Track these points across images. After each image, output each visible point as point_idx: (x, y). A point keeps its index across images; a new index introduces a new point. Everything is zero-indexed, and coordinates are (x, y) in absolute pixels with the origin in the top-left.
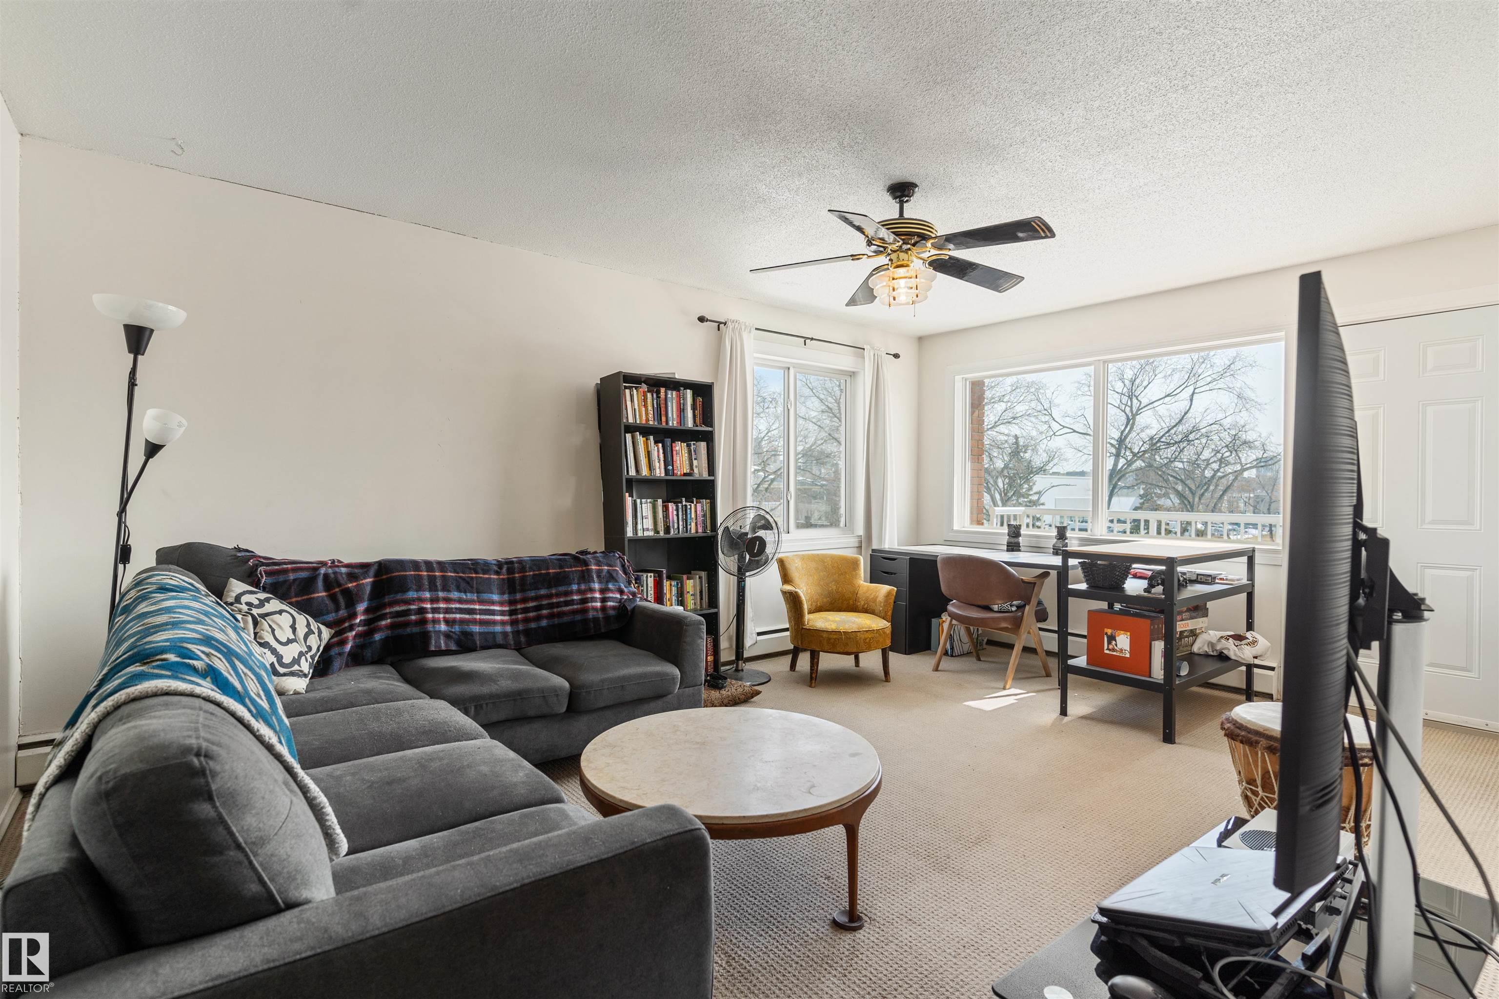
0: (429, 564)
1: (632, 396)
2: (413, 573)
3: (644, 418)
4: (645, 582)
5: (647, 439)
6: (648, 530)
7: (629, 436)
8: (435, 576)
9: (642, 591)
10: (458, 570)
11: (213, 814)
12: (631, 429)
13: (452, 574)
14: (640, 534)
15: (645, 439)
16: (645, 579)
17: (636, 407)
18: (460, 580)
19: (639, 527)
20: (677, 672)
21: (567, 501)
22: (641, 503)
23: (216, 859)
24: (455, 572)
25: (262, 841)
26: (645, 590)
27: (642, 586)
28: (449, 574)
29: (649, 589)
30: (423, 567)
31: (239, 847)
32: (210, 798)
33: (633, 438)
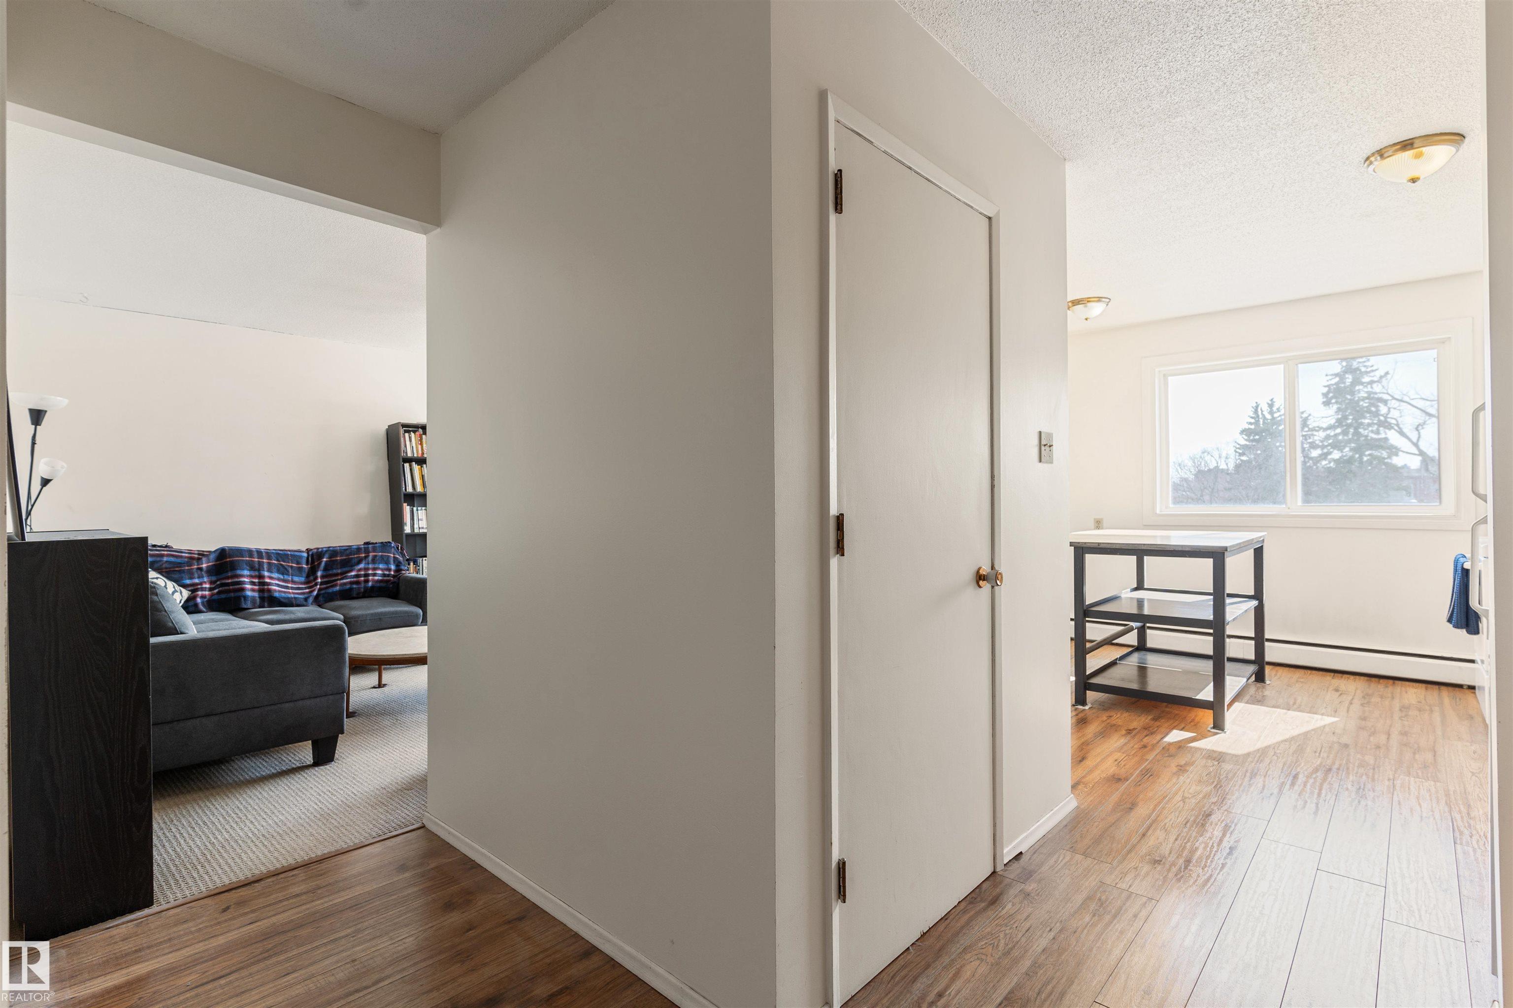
0: (259, 553)
1: (410, 438)
2: (248, 559)
3: (420, 452)
4: (421, 564)
5: (421, 467)
6: (423, 528)
7: (407, 465)
8: (263, 562)
9: (419, 569)
10: (280, 559)
11: (158, 600)
12: (409, 460)
13: (275, 562)
14: (416, 531)
15: (420, 467)
16: (421, 561)
17: (414, 445)
18: (280, 566)
19: (416, 526)
20: (420, 612)
21: (363, 509)
22: (417, 510)
23: (158, 613)
24: (278, 560)
25: (173, 612)
26: (421, 569)
27: (419, 566)
28: (274, 562)
29: (424, 568)
30: (255, 554)
31: (165, 611)
32: (157, 595)
33: (410, 466)
